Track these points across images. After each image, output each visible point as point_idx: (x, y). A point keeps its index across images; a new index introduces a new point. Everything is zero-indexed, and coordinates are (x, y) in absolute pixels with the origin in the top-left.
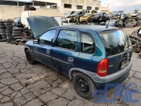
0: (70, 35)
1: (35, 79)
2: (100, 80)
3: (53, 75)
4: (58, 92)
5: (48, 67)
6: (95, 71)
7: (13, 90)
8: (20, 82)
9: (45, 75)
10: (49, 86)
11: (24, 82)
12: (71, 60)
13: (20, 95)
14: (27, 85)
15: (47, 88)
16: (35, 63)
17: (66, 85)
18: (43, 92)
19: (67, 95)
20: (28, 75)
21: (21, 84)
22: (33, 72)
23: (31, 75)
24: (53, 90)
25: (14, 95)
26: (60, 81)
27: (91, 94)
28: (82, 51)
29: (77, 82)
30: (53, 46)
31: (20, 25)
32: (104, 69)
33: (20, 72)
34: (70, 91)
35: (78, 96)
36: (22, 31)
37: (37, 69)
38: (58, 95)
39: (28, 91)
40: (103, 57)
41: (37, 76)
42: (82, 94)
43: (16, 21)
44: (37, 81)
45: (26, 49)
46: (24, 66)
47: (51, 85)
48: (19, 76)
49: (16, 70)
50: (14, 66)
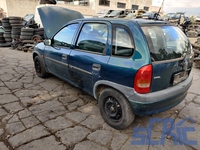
1: (44, 98)
3: (71, 94)
4: (76, 117)
5: (65, 82)
6: (133, 85)
7: (8, 111)
8: (20, 101)
9: (60, 93)
10: (63, 108)
11: (26, 101)
12: (96, 68)
13: (17, 119)
14: (30, 105)
15: (59, 111)
16: (47, 76)
17: (89, 109)
18: (52, 116)
19: (88, 123)
20: (34, 93)
21: (21, 103)
22: (42, 89)
23: (39, 92)
24: (69, 115)
26: (80, 102)
27: (124, 121)
28: (114, 54)
29: (104, 103)
30: (72, 48)
31: (33, 25)
32: (147, 82)
33: (23, 88)
34: (94, 116)
35: (105, 125)
36: (34, 32)
37: (50, 84)
38: (74, 122)
39: (29, 114)
41: (49, 93)
42: (111, 121)
43: (28, 19)
44: (45, 101)
45: (35, 55)
46: (29, 80)
47: (66, 107)
48: (20, 93)
49: (18, 85)
50: (15, 80)
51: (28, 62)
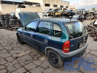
0: (47, 25)
1: (23, 54)
2: (65, 55)
3: (34, 52)
4: (37, 63)
5: (31, 46)
6: (62, 49)
7: (7, 61)
8: (12, 56)
9: (30, 51)
11: (15, 56)
12: (46, 42)
13: (12, 65)
14: (17, 58)
15: (30, 60)
16: (23, 43)
17: (43, 59)
18: (27, 63)
19: (43, 65)
20: (18, 52)
21: (13, 57)
22: (21, 49)
23: (20, 51)
24: (34, 62)
25: (7, 64)
26: (39, 55)
27: (59, 64)
28: (53, 36)
29: (50, 56)
30: (35, 32)
32: (68, 48)
33: (13, 49)
34: (45, 62)
35: (50, 66)
36: (16, 21)
37: (24, 47)
38: (37, 65)
39: (17, 62)
40: (67, 39)
41: (24, 52)
42: (53, 64)
43: (12, 15)
44: (23, 56)
45: (17, 34)
46: (15, 45)
47: (33, 58)
48: (12, 52)
49: (10, 48)
50: (9, 45)
51: (14, 36)
